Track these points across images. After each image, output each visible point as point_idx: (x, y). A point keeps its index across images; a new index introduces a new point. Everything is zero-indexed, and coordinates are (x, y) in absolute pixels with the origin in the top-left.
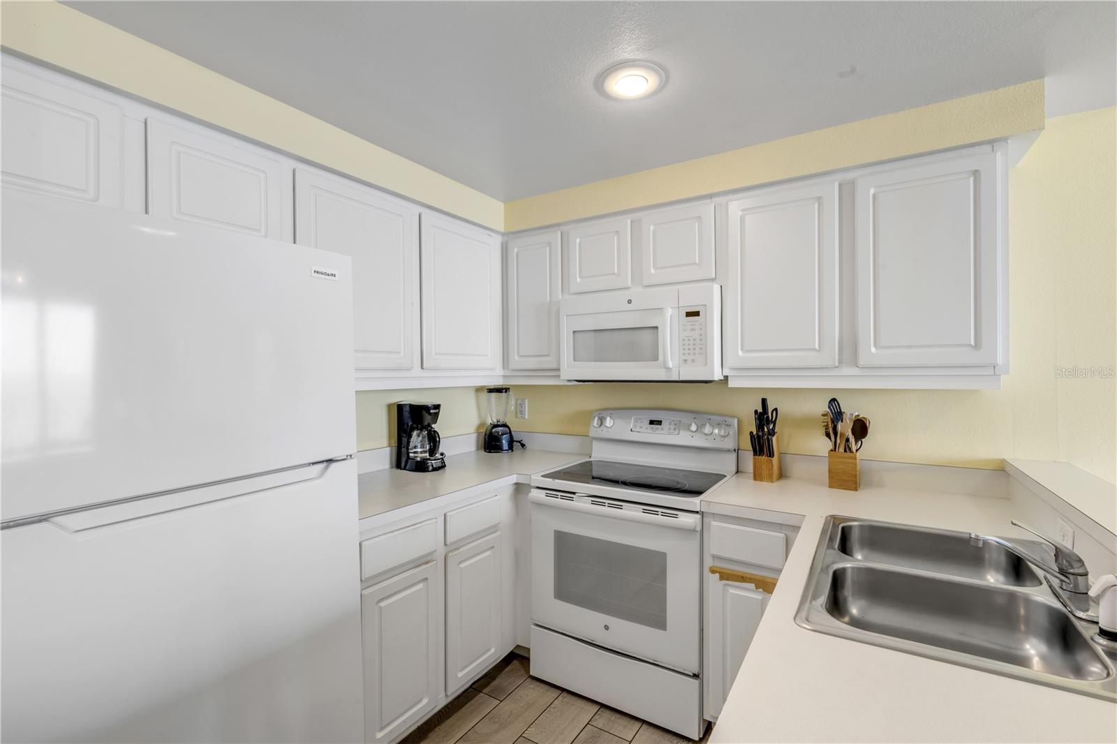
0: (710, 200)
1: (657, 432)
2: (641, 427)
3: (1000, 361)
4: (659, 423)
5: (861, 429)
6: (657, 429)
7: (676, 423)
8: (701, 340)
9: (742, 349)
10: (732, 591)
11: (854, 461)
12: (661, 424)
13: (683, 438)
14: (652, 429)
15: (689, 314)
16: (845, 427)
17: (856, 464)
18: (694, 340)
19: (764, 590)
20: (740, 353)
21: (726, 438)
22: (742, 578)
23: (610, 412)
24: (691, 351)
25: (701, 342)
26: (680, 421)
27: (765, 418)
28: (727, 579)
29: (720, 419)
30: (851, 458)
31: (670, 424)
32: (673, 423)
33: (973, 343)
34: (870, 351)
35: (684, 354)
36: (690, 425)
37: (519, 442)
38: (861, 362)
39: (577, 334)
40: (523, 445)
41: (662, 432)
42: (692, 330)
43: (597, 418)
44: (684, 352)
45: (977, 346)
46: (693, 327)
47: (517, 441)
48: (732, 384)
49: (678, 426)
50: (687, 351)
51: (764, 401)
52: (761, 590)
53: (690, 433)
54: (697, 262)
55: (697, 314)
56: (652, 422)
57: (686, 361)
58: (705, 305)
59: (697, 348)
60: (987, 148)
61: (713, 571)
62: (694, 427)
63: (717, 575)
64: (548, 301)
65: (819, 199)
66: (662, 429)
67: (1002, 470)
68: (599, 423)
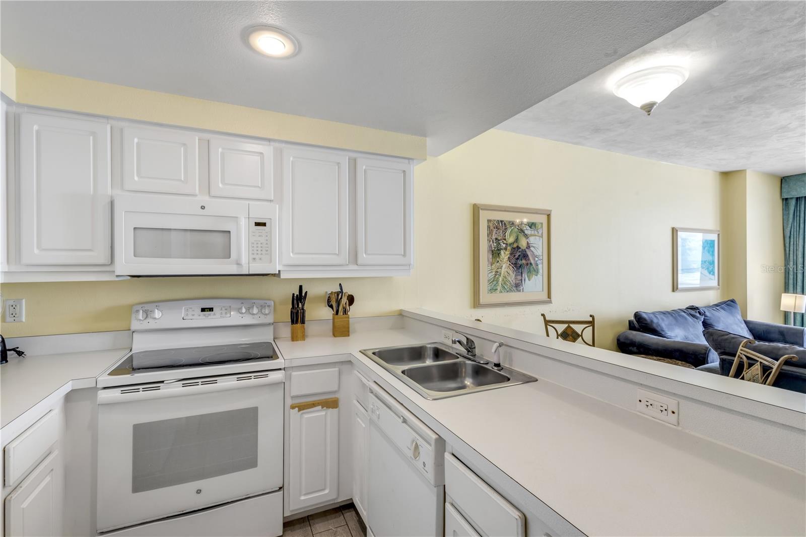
0: (268, 143)
1: (210, 317)
2: (193, 315)
3: (412, 263)
4: (211, 309)
5: (351, 300)
6: (209, 315)
7: (226, 308)
8: (267, 244)
9: (292, 252)
10: (306, 416)
11: (348, 319)
12: (212, 311)
13: (234, 318)
14: (205, 315)
15: (257, 224)
16: (344, 300)
17: (349, 321)
18: (261, 244)
19: (327, 408)
20: (291, 254)
21: (268, 316)
22: (313, 405)
23: (157, 304)
24: (259, 252)
25: (267, 246)
26: (230, 307)
27: (299, 299)
28: (304, 409)
29: (262, 303)
30: (346, 318)
31: (221, 310)
32: (223, 309)
33: (403, 253)
34: (363, 257)
35: (253, 254)
36: (241, 308)
37: (14, 350)
38: (359, 262)
39: (138, 231)
40: (20, 354)
41: (215, 317)
42: (260, 236)
43: (141, 311)
44: (253, 252)
45: (404, 255)
46: (260, 234)
47: (10, 350)
48: (283, 276)
49: (229, 309)
50: (255, 252)
51: (301, 287)
52: (325, 408)
53: (240, 315)
54: (260, 186)
55: (264, 224)
56: (203, 310)
57: (254, 259)
58: (270, 219)
59: (264, 250)
60: (407, 161)
61: (293, 407)
62: (244, 310)
63: (297, 409)
64: (92, 193)
65: (338, 164)
66: (214, 315)
67: (401, 315)
68: (145, 316)
